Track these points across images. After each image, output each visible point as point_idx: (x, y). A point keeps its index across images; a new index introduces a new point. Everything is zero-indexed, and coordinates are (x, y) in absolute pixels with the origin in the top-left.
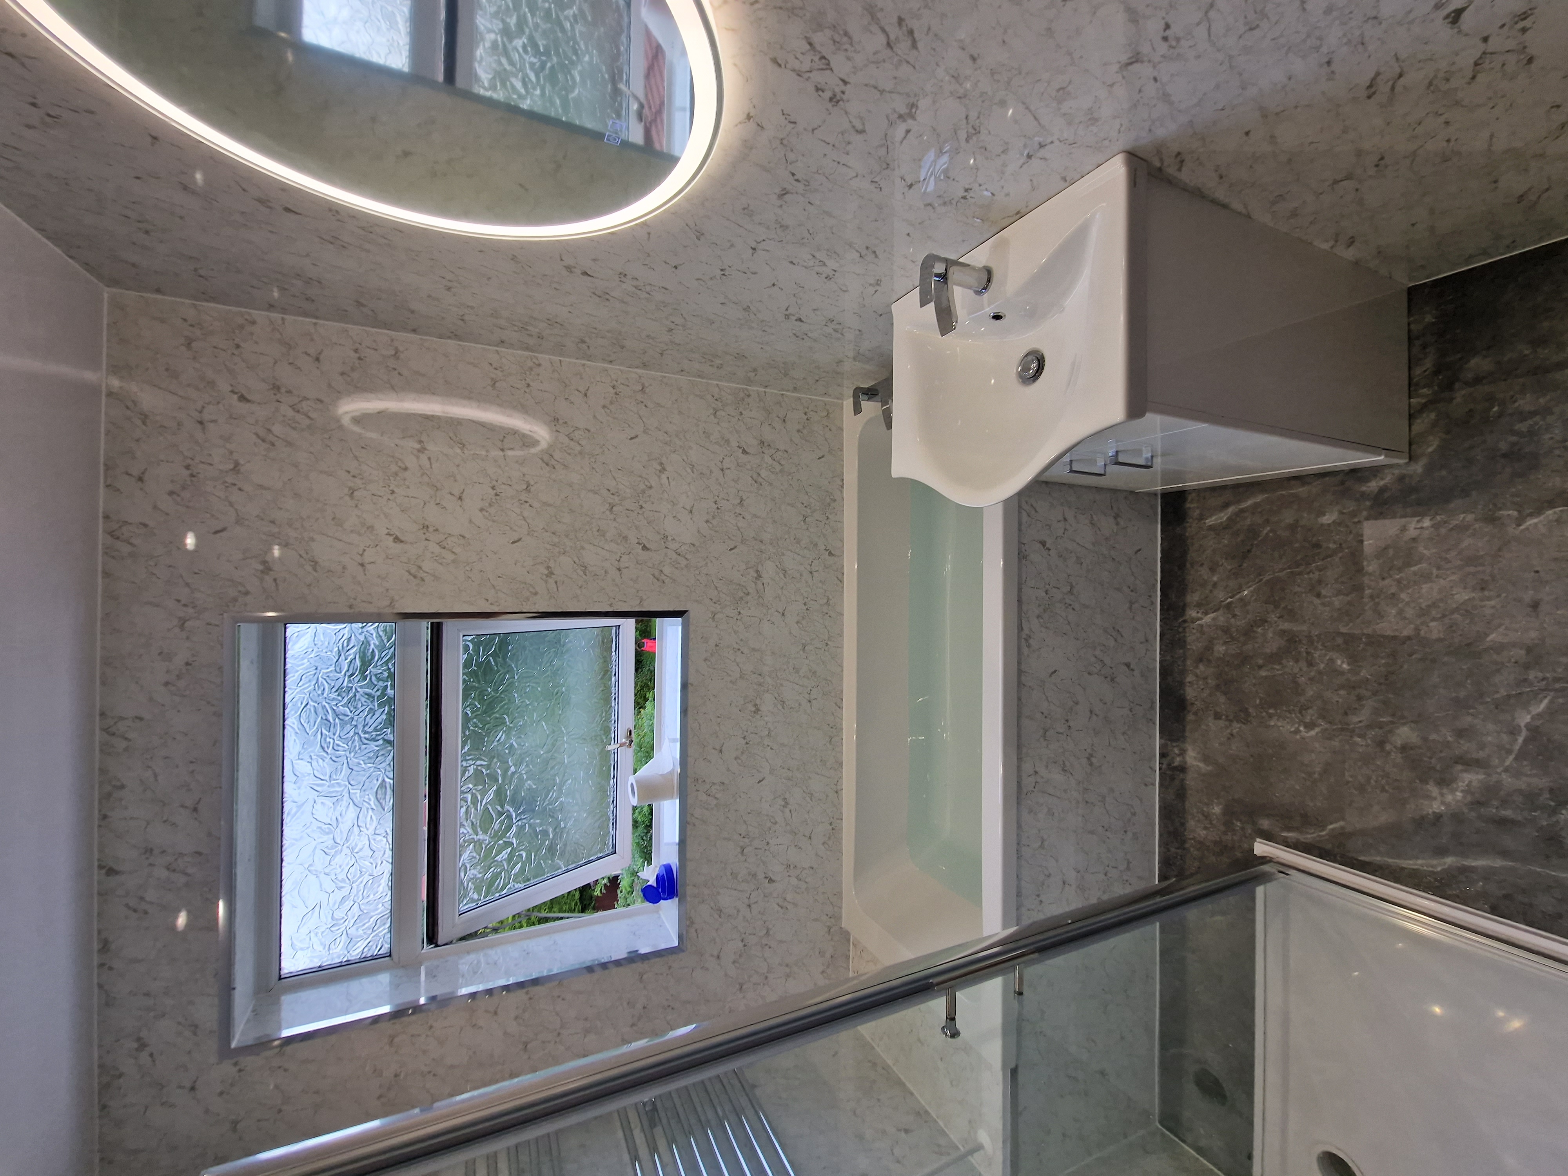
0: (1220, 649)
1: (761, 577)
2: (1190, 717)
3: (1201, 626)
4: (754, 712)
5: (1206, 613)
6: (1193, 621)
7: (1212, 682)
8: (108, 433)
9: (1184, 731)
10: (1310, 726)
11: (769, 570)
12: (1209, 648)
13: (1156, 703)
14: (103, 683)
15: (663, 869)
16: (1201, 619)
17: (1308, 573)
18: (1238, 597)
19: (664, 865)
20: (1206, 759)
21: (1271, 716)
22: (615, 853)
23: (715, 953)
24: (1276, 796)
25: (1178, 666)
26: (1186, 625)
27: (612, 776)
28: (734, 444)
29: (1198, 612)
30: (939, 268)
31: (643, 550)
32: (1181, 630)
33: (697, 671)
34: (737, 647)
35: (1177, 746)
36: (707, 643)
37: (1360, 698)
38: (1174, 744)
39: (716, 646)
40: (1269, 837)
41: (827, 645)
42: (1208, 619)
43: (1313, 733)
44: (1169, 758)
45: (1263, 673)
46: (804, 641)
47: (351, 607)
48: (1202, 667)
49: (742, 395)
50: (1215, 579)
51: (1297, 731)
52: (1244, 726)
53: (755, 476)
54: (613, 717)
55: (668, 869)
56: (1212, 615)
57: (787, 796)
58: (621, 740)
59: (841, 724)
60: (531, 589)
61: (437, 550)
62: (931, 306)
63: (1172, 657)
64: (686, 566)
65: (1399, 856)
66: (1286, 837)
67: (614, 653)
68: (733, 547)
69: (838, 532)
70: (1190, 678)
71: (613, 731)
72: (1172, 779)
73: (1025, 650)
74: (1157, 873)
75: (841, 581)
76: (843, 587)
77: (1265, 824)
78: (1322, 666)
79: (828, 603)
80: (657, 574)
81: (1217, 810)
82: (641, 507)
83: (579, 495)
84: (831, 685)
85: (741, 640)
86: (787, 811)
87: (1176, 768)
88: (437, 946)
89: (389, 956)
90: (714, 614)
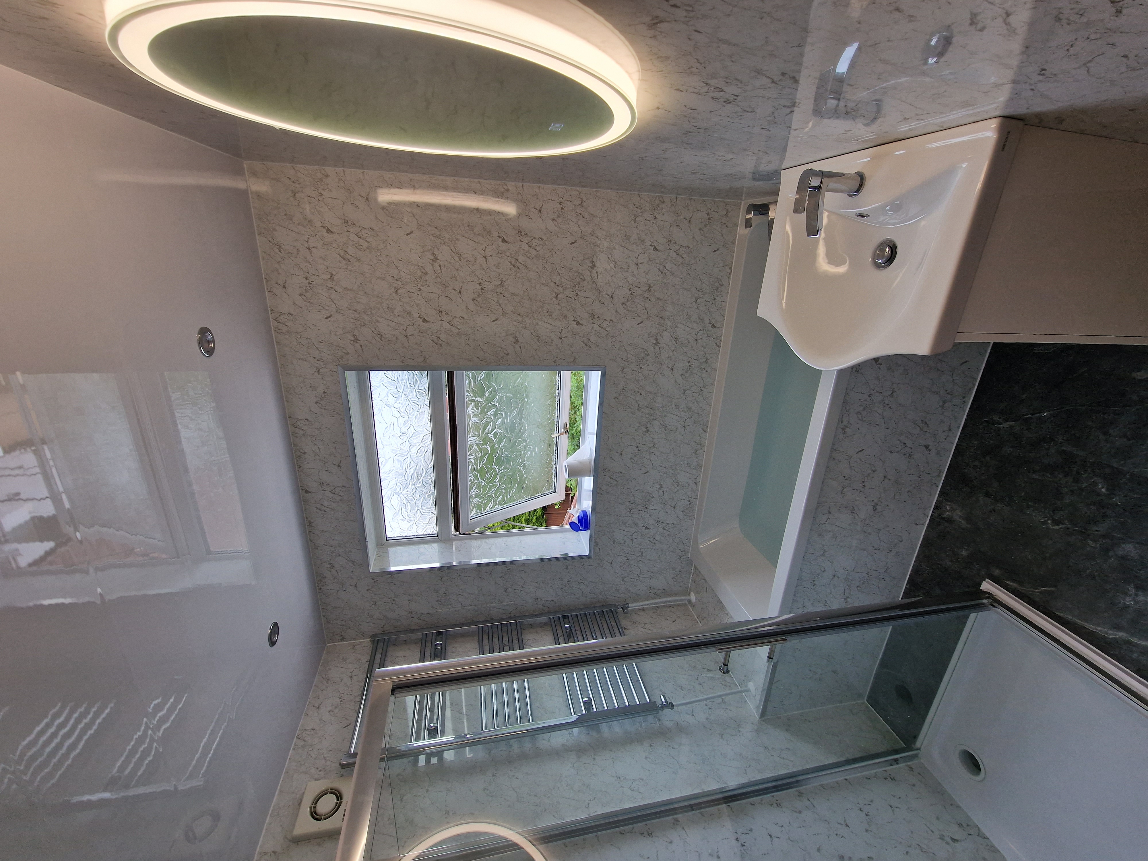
0: (1008, 450)
1: (659, 343)
3: (999, 429)
4: (645, 432)
5: (1007, 421)
6: (995, 423)
7: (992, 471)
10: (1056, 522)
11: (666, 338)
12: (999, 447)
13: (943, 472)
15: (582, 512)
16: (1002, 424)
17: (1104, 414)
18: (1037, 415)
19: (582, 511)
20: (968, 519)
21: (1028, 507)
22: (556, 492)
23: (610, 561)
24: (1011, 558)
27: (555, 450)
28: (648, 243)
29: (1000, 418)
30: (815, 182)
31: (577, 325)
32: (981, 427)
34: (637, 390)
35: (949, 505)
36: (617, 387)
37: (1105, 516)
38: (948, 503)
39: (623, 389)
40: (996, 581)
41: (702, 390)
42: (1006, 425)
43: (1057, 527)
44: (941, 511)
45: (1035, 476)
46: (685, 388)
47: (402, 362)
48: (988, 458)
50: (1024, 396)
51: (1045, 523)
52: (1005, 507)
53: (662, 268)
54: (556, 415)
55: (585, 513)
56: (1011, 423)
57: (662, 483)
58: (561, 430)
59: (704, 442)
60: (505, 351)
61: (448, 326)
62: (803, 215)
63: (968, 444)
64: (606, 336)
65: (1087, 621)
66: (1009, 585)
67: (558, 376)
68: (640, 322)
69: (721, 310)
71: (555, 424)
72: (939, 524)
73: (840, 436)
74: (908, 576)
75: (719, 346)
76: (719, 351)
77: (997, 572)
78: (1085, 485)
79: (706, 362)
80: (586, 342)
81: (964, 553)
82: (577, 294)
83: (535, 287)
84: (700, 417)
85: (641, 386)
86: (661, 491)
87: (944, 518)
88: (460, 534)
89: (437, 536)
90: (623, 368)
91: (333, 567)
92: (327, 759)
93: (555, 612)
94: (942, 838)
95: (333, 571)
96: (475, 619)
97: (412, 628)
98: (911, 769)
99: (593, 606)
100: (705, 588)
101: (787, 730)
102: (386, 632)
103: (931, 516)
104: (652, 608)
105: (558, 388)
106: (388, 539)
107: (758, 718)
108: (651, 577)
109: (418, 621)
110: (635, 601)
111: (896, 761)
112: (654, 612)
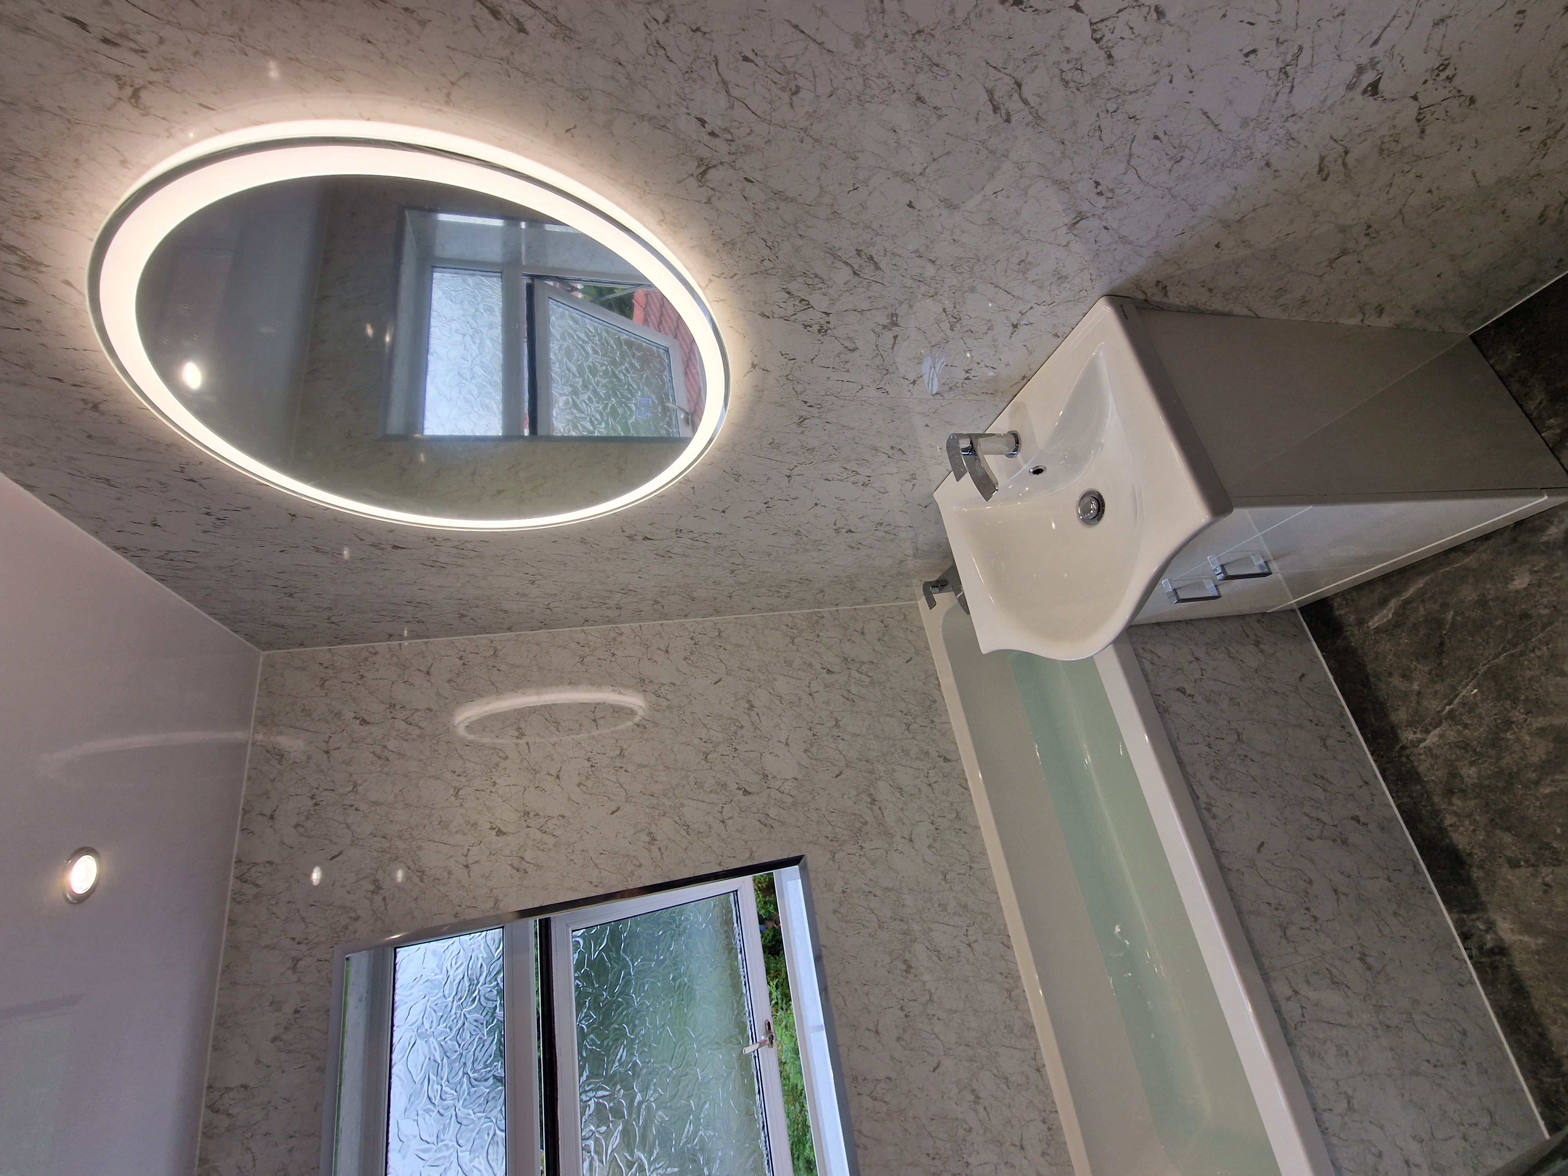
0: (1470, 773)
1: (875, 801)
2: (1476, 873)
3: (1429, 749)
4: (906, 971)
5: (1428, 732)
6: (1415, 744)
7: (1481, 818)
8: (249, 778)
9: (1477, 895)
11: (883, 790)
12: (1454, 774)
13: (1419, 863)
16: (1425, 740)
17: (1533, 651)
18: (1456, 701)
20: (1529, 928)
25: (1426, 806)
26: (1408, 752)
27: (757, 1091)
28: (818, 666)
29: (1415, 733)
30: (965, 444)
31: (745, 795)
32: (1404, 759)
33: (828, 928)
34: (867, 889)
35: (1478, 919)
36: (832, 891)
38: (1474, 916)
39: (844, 892)
41: (971, 867)
42: (1433, 738)
44: (1476, 939)
45: (1546, 790)
46: (942, 869)
48: (1457, 802)
49: (815, 618)
50: (1415, 687)
53: (845, 693)
54: (747, 1009)
56: (1436, 732)
57: (975, 1085)
58: (760, 1038)
59: (1017, 970)
60: (635, 862)
61: (538, 835)
62: (967, 477)
63: (1411, 797)
64: (793, 804)
67: (736, 925)
68: (838, 773)
69: (947, 733)
70: (1449, 820)
71: (749, 1027)
72: (1495, 969)
73: (1212, 823)
75: (967, 789)
76: (970, 795)
79: (958, 817)
80: (763, 820)
82: (736, 749)
83: (672, 750)
84: (989, 919)
85: (870, 880)
86: (980, 1109)
87: (1493, 951)
90: (833, 854)
103: (1469, 955)
105: (741, 949)
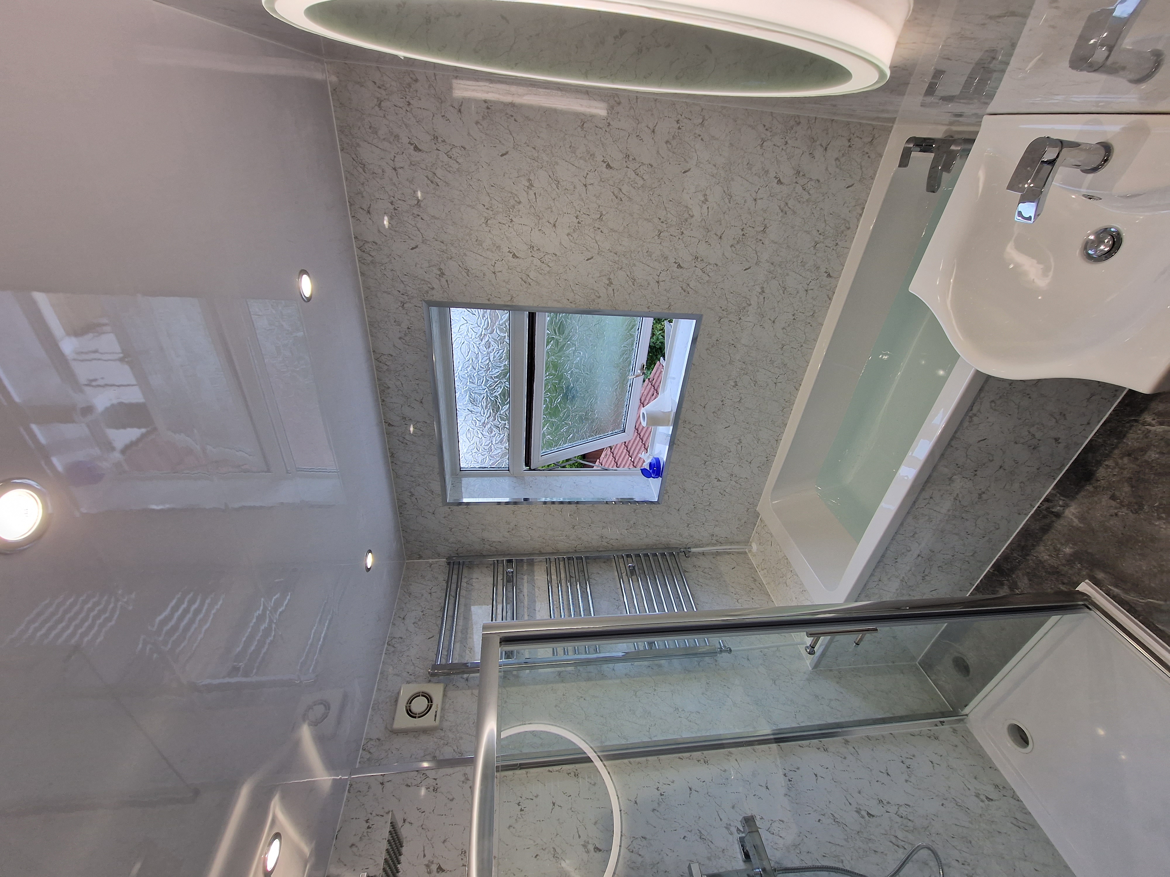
0: (1152, 455)
1: (764, 293)
2: (1089, 488)
3: (1150, 431)
4: (733, 386)
5: (1161, 424)
6: (1144, 424)
7: (1126, 474)
8: (347, 179)
9: (1077, 493)
11: (773, 286)
12: (1143, 450)
14: (372, 336)
15: (654, 459)
16: (1153, 426)
20: (1082, 518)
21: (1160, 518)
22: (625, 433)
23: (677, 508)
24: (1123, 566)
25: (1106, 450)
26: (1135, 424)
27: (628, 391)
28: (773, 175)
29: (1154, 419)
31: (678, 268)
32: (1128, 425)
33: (700, 357)
34: (732, 342)
35: (1064, 500)
36: (711, 338)
38: (1062, 498)
39: (717, 340)
40: (1097, 583)
41: (802, 346)
42: (1160, 429)
44: (1051, 504)
46: (783, 342)
47: (489, 300)
48: (1126, 460)
52: (1131, 514)
53: (783, 205)
54: (634, 356)
55: (658, 461)
57: (742, 438)
58: (637, 370)
59: (794, 400)
60: (597, 294)
61: (539, 263)
63: (1104, 441)
64: (708, 281)
66: (1111, 590)
68: (747, 267)
69: (842, 258)
70: (1110, 463)
71: (632, 364)
72: (1045, 517)
73: (966, 424)
74: (994, 560)
75: (830, 299)
76: (830, 304)
77: (1100, 575)
79: (813, 315)
80: (684, 287)
81: (1068, 550)
82: (682, 233)
83: (637, 223)
84: (795, 374)
85: (736, 338)
86: (739, 446)
87: (1053, 512)
88: (530, 469)
89: (509, 470)
90: (721, 318)
91: (412, 495)
92: (416, 665)
93: (618, 550)
94: (977, 796)
95: (413, 499)
96: (542, 550)
97: (484, 553)
98: (955, 731)
99: (655, 547)
100: (770, 541)
101: (838, 683)
102: (461, 555)
103: (1038, 507)
104: (712, 554)
105: (639, 327)
106: (461, 469)
107: (810, 669)
108: (716, 526)
109: (489, 547)
110: (696, 546)
111: (942, 723)
112: (714, 558)
